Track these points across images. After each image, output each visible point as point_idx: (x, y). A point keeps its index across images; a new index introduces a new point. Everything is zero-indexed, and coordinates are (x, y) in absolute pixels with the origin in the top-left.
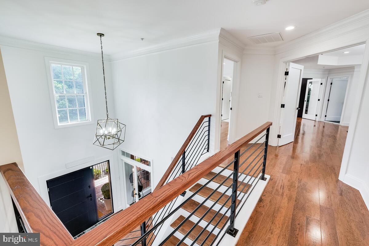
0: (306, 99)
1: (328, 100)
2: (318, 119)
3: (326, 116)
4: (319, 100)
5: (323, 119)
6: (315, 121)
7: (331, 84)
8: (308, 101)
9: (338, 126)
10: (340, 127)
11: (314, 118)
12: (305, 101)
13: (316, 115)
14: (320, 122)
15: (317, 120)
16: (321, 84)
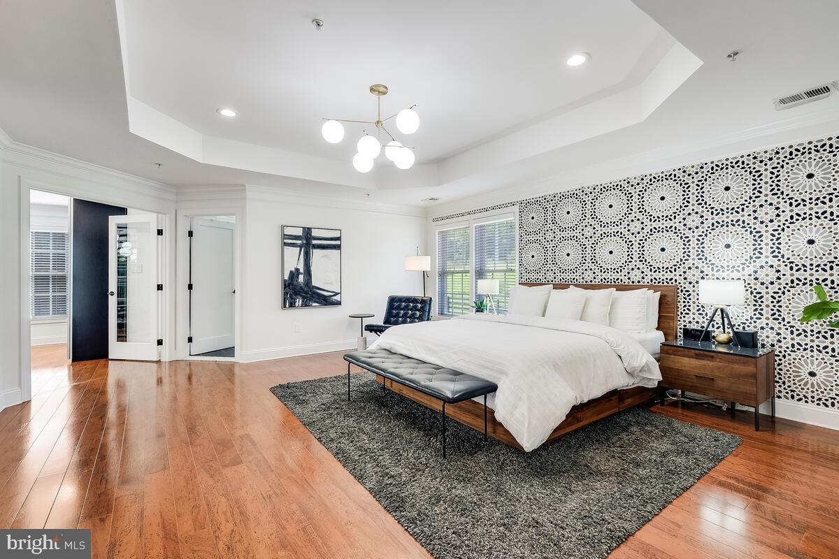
0: (113, 286)
1: (190, 287)
2: (166, 354)
3: (190, 340)
4: (160, 287)
5: (183, 353)
6: (159, 362)
7: (190, 234)
8: (122, 292)
9: (230, 369)
10: (237, 370)
11: (152, 353)
12: (112, 294)
13: (160, 342)
14: (174, 363)
15: (166, 358)
16: (160, 232)
